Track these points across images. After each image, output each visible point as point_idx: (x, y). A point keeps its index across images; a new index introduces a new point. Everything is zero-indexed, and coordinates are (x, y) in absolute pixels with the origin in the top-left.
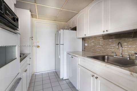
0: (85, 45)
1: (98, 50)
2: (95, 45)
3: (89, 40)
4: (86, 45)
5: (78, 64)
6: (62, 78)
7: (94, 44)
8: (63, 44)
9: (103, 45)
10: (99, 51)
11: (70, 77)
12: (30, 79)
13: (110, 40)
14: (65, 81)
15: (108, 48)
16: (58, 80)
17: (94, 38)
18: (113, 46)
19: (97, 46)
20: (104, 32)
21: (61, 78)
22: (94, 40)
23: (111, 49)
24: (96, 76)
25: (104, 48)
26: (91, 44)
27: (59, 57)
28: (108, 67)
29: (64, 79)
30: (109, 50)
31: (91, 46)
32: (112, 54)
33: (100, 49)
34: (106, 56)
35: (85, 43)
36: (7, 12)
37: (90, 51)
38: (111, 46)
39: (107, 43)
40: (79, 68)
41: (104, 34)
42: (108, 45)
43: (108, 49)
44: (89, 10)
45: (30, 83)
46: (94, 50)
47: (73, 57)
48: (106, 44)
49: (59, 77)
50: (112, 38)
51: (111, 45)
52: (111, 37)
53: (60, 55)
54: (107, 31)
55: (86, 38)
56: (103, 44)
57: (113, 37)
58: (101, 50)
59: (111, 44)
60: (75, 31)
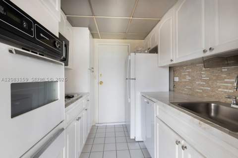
0: (175, 80)
1: (199, 91)
2: (194, 80)
3: (181, 70)
4: (177, 79)
5: (157, 116)
6: (134, 138)
7: (190, 78)
8: (135, 79)
9: (210, 80)
10: (200, 93)
11: (146, 137)
12: (89, 132)
13: (225, 69)
14: (137, 143)
15: (220, 87)
16: (128, 141)
17: (190, 66)
18: (231, 83)
19: (197, 83)
20: (205, 51)
21: (132, 137)
22: (190, 70)
23: (227, 89)
24: (183, 142)
25: (210, 87)
26: (185, 79)
27: (129, 101)
28: (205, 129)
29: (136, 140)
30: (222, 91)
31: (186, 82)
32: (229, 100)
33: (202, 88)
34: (213, 105)
35: (174, 77)
36: (42, 35)
37: (184, 92)
38: (227, 82)
39: (217, 75)
40: (158, 124)
41: (205, 57)
42: (220, 80)
43: (219, 90)
44: (177, 12)
45: (88, 139)
46: (191, 89)
47: (148, 103)
48: (214, 78)
49: (129, 136)
50: (228, 65)
51: (226, 80)
52: (226, 63)
53: (130, 98)
54: (210, 49)
55: (176, 67)
56: (208, 78)
57: (229, 62)
58: (205, 89)
59: (225, 78)
60: (155, 54)
